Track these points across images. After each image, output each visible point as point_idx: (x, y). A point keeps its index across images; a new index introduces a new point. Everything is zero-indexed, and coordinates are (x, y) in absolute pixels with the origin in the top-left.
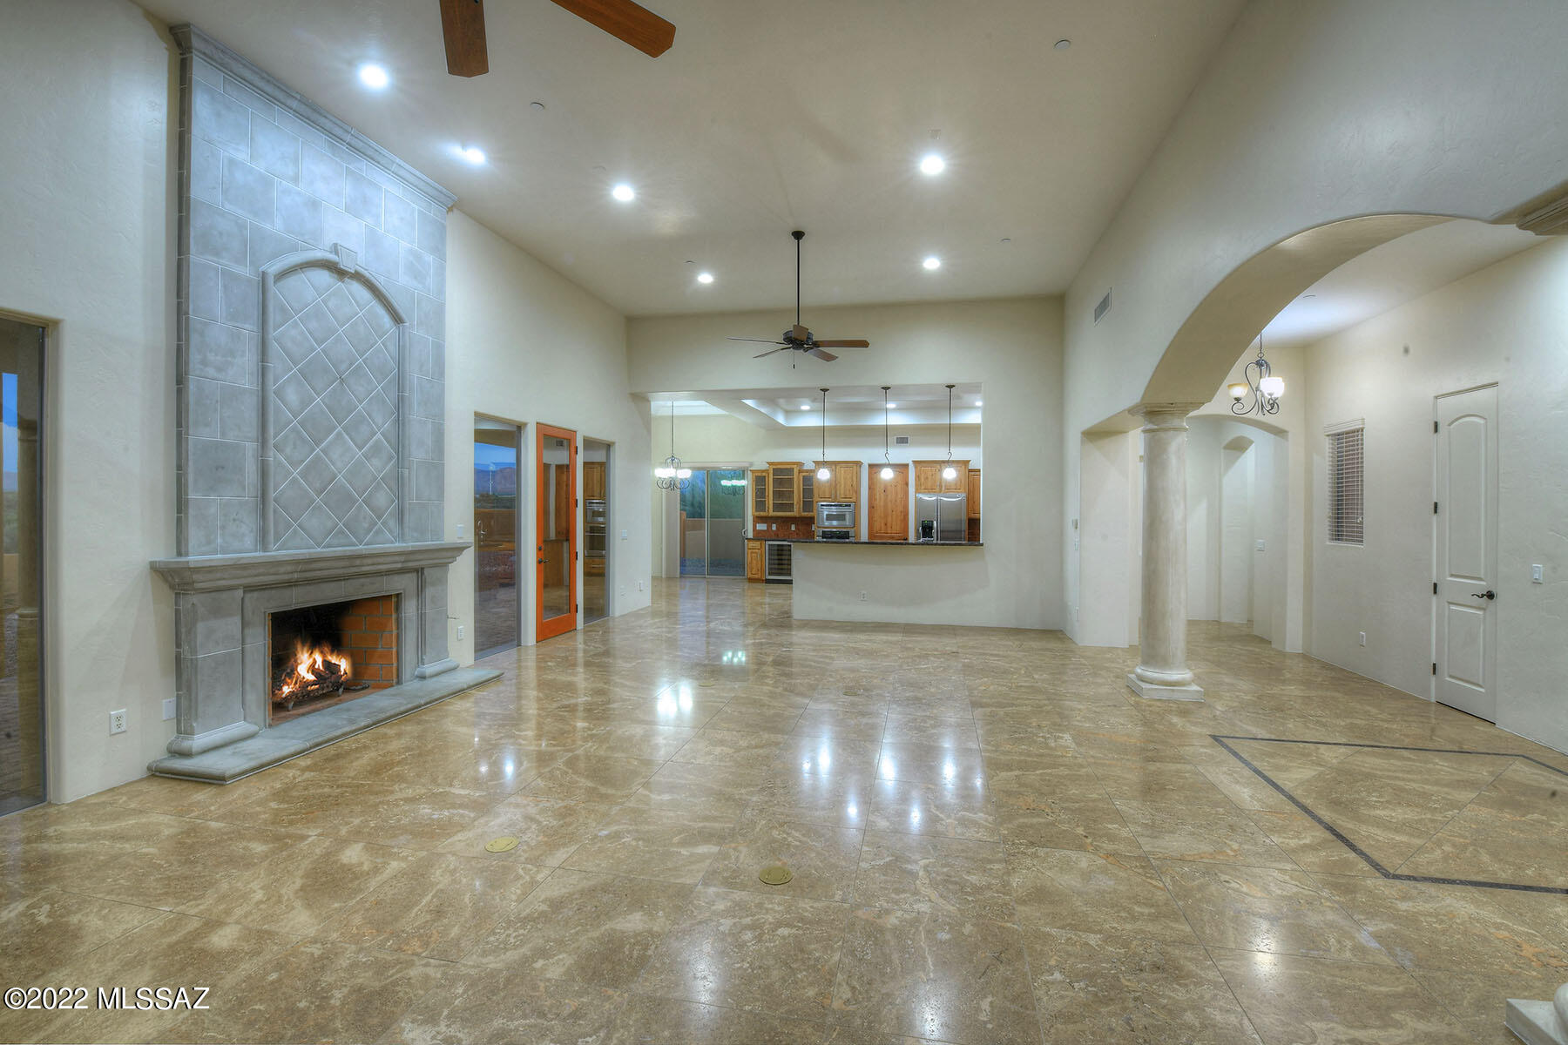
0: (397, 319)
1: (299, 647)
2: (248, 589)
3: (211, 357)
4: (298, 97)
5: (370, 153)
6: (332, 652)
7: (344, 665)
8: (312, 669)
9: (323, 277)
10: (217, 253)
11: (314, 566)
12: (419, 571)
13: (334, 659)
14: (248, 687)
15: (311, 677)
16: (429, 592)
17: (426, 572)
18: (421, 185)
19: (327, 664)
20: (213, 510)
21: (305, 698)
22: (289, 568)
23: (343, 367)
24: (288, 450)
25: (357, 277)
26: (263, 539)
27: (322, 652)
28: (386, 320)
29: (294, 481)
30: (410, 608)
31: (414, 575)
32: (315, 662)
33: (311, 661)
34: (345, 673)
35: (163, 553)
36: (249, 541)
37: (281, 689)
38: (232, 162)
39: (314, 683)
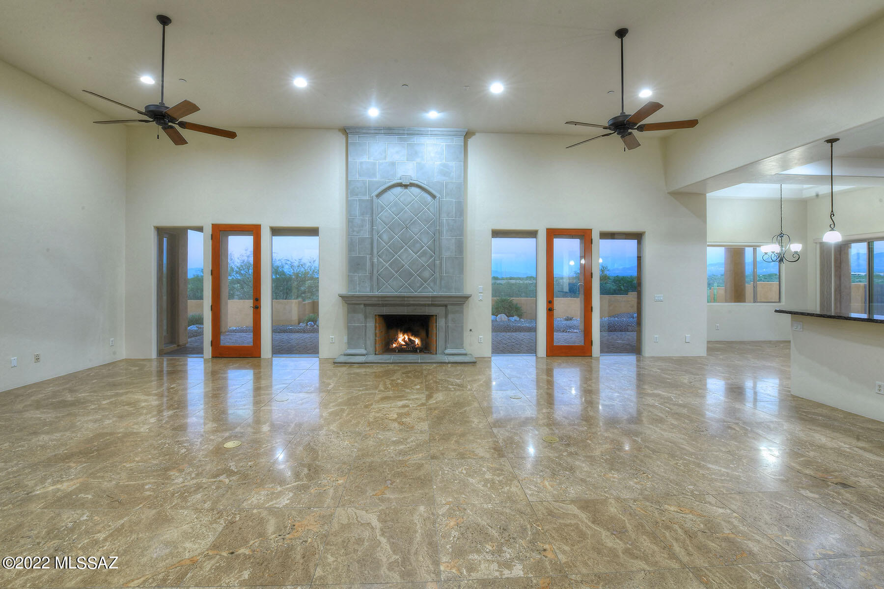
0: (434, 197)
1: (399, 332)
2: (365, 305)
3: (355, 229)
4: (382, 128)
5: (416, 133)
6: (412, 336)
7: (417, 341)
8: (404, 340)
9: (399, 190)
10: (357, 195)
11: (386, 299)
12: (446, 306)
13: (413, 338)
14: (367, 339)
15: (404, 343)
16: (450, 316)
17: (449, 307)
18: (445, 133)
19: (409, 339)
20: (356, 278)
21: (400, 350)
22: (376, 299)
23: (407, 222)
24: (383, 257)
25: (412, 185)
26: (372, 289)
27: (408, 335)
28: (429, 198)
29: (387, 268)
30: (441, 322)
31: (444, 308)
32: (405, 338)
33: (403, 337)
34: (418, 344)
35: (344, 292)
36: (368, 289)
37: (392, 345)
38: (361, 163)
39: (404, 345)
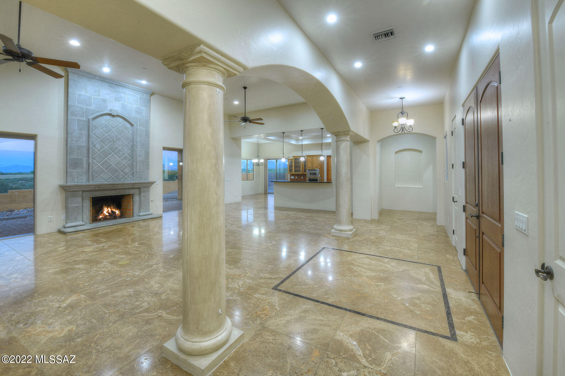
0: (132, 125)
1: (104, 207)
2: (83, 191)
3: (74, 139)
4: (98, 76)
5: (122, 86)
6: (114, 208)
7: (117, 212)
8: (108, 212)
9: (108, 117)
10: (76, 116)
11: (101, 186)
12: (139, 188)
13: (114, 210)
14: (84, 214)
15: (107, 214)
16: (142, 194)
17: (142, 189)
18: (140, 90)
19: (112, 211)
20: (74, 173)
21: (105, 219)
22: (94, 187)
23: (114, 138)
24: (97, 159)
25: (118, 116)
26: (88, 179)
27: (111, 208)
28: (129, 126)
29: (99, 166)
30: (136, 198)
31: (138, 190)
32: (109, 210)
33: (107, 210)
34: (118, 214)
35: (62, 183)
36: (85, 181)
37: (99, 216)
38: (80, 95)
39: (108, 216)
